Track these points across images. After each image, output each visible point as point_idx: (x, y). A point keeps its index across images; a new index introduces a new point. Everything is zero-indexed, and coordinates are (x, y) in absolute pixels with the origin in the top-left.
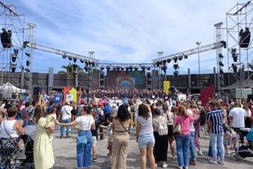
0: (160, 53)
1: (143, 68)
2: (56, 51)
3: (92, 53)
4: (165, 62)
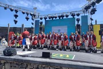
1: (73, 15)
3: (35, 8)
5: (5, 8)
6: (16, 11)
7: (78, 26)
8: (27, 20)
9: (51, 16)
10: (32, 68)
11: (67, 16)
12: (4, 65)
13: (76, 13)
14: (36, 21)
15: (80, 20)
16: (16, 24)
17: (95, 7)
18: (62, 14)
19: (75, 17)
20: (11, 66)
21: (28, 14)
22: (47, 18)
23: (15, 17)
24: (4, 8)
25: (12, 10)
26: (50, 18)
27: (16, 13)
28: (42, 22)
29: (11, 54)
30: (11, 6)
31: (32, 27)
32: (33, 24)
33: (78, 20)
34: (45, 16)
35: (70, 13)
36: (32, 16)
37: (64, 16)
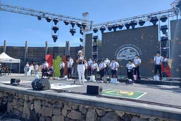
1: (154, 20)
5: (39, 18)
6: (56, 21)
7: (164, 40)
8: (73, 35)
9: (112, 25)
10: (71, 109)
12: (33, 103)
13: (159, 16)
14: (87, 35)
15: (167, 29)
16: (55, 42)
18: (133, 20)
19: (157, 23)
20: (42, 106)
21: (73, 25)
22: (105, 30)
23: (53, 31)
24: (37, 17)
25: (49, 20)
26: (110, 29)
27: (56, 24)
28: (97, 37)
29: (42, 88)
30: (47, 14)
31: (80, 45)
32: (81, 40)
33: (164, 29)
34: (102, 26)
35: (149, 17)
36: (81, 28)
37: (136, 24)
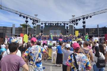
0: (73, 16)
1: (65, 24)
2: (15, 12)
3: (36, 15)
4: (77, 20)
5: (20, 16)
6: (27, 18)
11: (61, 24)
14: (38, 25)
15: (68, 27)
17: (77, 22)
18: (58, 22)
22: (46, 24)
23: (26, 22)
25: (24, 17)
